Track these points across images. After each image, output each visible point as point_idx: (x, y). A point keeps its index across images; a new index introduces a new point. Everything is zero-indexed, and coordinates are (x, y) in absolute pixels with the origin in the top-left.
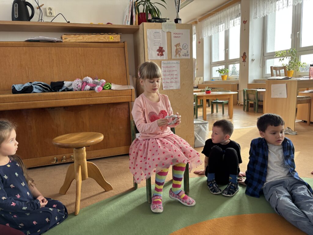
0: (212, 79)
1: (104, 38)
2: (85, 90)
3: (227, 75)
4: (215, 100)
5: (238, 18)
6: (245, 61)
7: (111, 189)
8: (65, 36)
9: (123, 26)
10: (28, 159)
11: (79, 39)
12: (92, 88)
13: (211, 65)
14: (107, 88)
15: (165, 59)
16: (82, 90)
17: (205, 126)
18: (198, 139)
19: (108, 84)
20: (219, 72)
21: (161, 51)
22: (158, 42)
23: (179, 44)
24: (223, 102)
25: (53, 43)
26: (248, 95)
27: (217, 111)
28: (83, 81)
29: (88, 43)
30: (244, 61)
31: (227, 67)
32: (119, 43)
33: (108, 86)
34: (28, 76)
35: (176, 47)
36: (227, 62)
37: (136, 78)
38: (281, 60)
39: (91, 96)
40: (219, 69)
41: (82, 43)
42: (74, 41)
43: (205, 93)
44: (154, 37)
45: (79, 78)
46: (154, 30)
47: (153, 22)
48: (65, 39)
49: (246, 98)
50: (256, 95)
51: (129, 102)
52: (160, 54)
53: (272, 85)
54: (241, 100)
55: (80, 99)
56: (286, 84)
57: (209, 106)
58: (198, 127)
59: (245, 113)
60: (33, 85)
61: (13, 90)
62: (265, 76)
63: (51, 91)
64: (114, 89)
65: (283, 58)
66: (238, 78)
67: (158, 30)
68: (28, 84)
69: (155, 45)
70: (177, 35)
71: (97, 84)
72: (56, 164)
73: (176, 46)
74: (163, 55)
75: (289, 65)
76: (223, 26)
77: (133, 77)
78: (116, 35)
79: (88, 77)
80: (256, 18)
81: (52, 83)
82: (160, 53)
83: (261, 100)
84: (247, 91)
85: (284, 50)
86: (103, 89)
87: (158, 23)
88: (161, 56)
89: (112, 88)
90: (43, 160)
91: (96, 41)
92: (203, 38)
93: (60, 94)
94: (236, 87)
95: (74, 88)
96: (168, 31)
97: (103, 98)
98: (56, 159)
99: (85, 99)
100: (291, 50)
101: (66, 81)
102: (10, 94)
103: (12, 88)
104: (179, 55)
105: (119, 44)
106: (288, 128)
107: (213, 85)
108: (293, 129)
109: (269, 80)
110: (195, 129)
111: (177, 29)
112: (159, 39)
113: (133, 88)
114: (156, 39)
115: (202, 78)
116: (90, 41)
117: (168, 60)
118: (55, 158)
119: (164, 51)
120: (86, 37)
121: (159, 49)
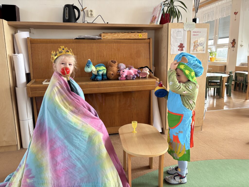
1: (135, 35)
8: (104, 34)
11: (114, 37)
22: (179, 39)
23: (197, 41)
25: (95, 40)
26: (236, 77)
29: (121, 40)
30: (233, 46)
32: (146, 39)
35: (194, 44)
36: (216, 46)
41: (117, 40)
42: (110, 38)
44: (177, 35)
46: (177, 30)
48: (104, 36)
50: (245, 77)
67: (180, 30)
69: (177, 41)
73: (194, 42)
74: (183, 50)
78: (145, 33)
84: (236, 73)
87: (180, 23)
91: (128, 38)
96: (188, 30)
104: (196, 50)
111: (196, 28)
114: (179, 37)
116: (123, 38)
120: (120, 35)
121: (180, 46)
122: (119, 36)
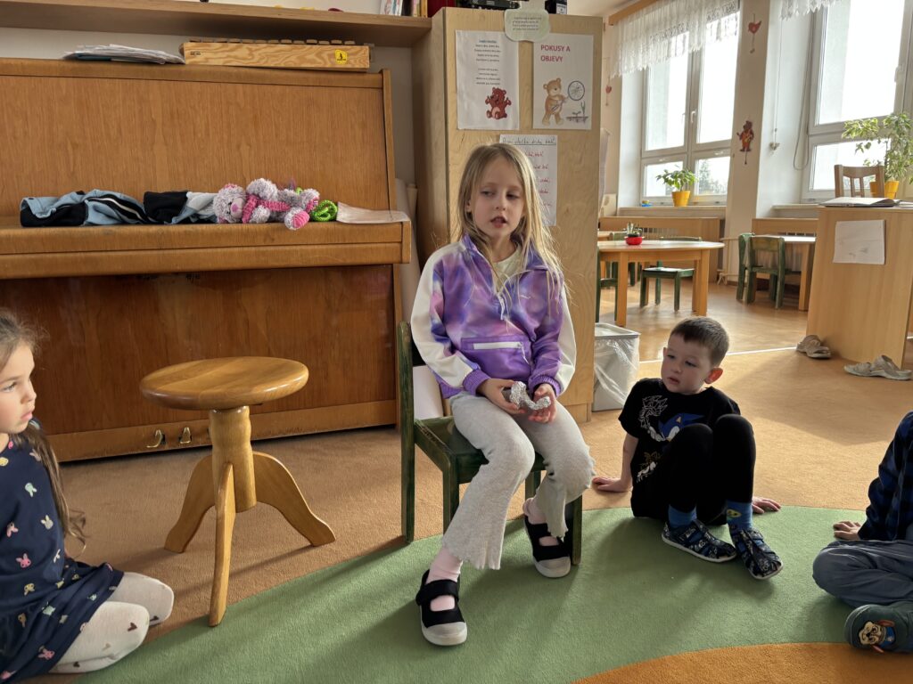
0: (643, 202)
1: (319, 55)
2: (254, 223)
3: (689, 192)
4: (651, 267)
5: (733, 15)
6: (749, 150)
7: (331, 539)
8: (193, 44)
9: (379, 17)
10: (75, 434)
11: (236, 57)
12: (274, 215)
13: (641, 158)
14: (322, 219)
15: (510, 128)
16: (243, 220)
17: (629, 347)
18: (604, 385)
19: (328, 205)
20: (666, 180)
21: (498, 101)
22: (490, 72)
23: (559, 80)
24: (677, 272)
25: (155, 68)
26: (753, 255)
27: (658, 300)
28: (247, 194)
29: (267, 72)
30: (746, 148)
31: (690, 167)
32: (365, 73)
33: (327, 209)
34: (73, 173)
35: (548, 91)
36: (692, 151)
37: (416, 187)
38: (863, 147)
39: (273, 240)
40: (666, 171)
41: (247, 70)
42: (221, 62)
43: (624, 242)
44: (479, 58)
45: (235, 182)
46: (480, 35)
47: (477, 7)
48: (192, 54)
49: (747, 263)
50: (780, 252)
51: (392, 265)
52: (496, 113)
53: (838, 223)
54: (732, 269)
55: (237, 249)
56: (885, 221)
57: (633, 283)
58: (607, 348)
59: (744, 307)
60: (86, 202)
61: (23, 213)
62: (807, 196)
63: (145, 221)
64: (345, 222)
65: (869, 141)
66: (725, 200)
67: (491, 35)
68: (73, 199)
69: (479, 81)
70: (550, 54)
71: (291, 203)
72: (162, 449)
73: (548, 87)
74: (505, 116)
75: (886, 163)
76: (685, 37)
77: (407, 186)
78: (358, 48)
79: (262, 180)
80: (790, 15)
81: (150, 198)
82: (497, 109)
83: (794, 269)
84: (751, 239)
85: (871, 119)
86: (312, 220)
87: (492, 10)
88: (499, 118)
89: (339, 219)
90: (122, 438)
91: (293, 65)
92: (621, 77)
93: (174, 233)
94: (717, 228)
95: (218, 214)
96: (522, 39)
97: (310, 248)
98: (161, 438)
99: (253, 249)
100: (896, 117)
101: (193, 191)
102: (15, 226)
103: (21, 209)
104: (557, 116)
105: (366, 77)
106: (884, 357)
107: (646, 221)
108: (898, 362)
109: (828, 206)
110: (596, 355)
111: (552, 31)
112: (494, 65)
113: (406, 219)
114: (487, 65)
115: (612, 197)
116: (272, 65)
117: (521, 132)
118: (159, 432)
119: (510, 103)
120: (260, 52)
121: (492, 97)
122: (256, 54)
